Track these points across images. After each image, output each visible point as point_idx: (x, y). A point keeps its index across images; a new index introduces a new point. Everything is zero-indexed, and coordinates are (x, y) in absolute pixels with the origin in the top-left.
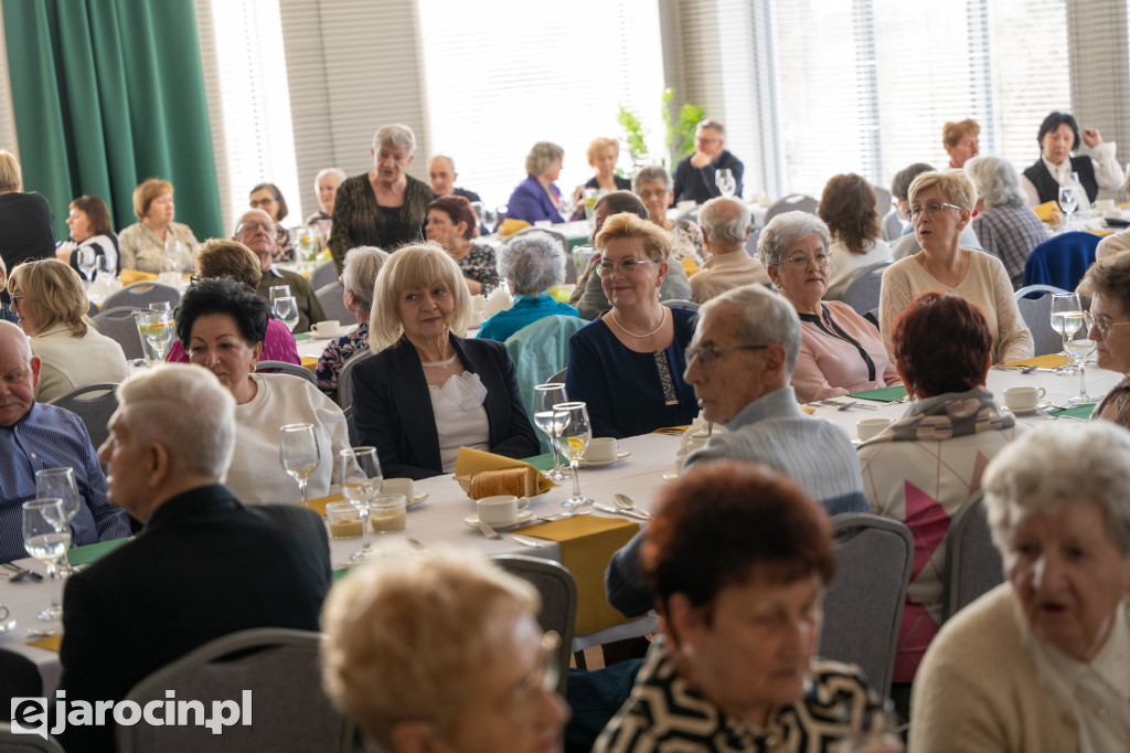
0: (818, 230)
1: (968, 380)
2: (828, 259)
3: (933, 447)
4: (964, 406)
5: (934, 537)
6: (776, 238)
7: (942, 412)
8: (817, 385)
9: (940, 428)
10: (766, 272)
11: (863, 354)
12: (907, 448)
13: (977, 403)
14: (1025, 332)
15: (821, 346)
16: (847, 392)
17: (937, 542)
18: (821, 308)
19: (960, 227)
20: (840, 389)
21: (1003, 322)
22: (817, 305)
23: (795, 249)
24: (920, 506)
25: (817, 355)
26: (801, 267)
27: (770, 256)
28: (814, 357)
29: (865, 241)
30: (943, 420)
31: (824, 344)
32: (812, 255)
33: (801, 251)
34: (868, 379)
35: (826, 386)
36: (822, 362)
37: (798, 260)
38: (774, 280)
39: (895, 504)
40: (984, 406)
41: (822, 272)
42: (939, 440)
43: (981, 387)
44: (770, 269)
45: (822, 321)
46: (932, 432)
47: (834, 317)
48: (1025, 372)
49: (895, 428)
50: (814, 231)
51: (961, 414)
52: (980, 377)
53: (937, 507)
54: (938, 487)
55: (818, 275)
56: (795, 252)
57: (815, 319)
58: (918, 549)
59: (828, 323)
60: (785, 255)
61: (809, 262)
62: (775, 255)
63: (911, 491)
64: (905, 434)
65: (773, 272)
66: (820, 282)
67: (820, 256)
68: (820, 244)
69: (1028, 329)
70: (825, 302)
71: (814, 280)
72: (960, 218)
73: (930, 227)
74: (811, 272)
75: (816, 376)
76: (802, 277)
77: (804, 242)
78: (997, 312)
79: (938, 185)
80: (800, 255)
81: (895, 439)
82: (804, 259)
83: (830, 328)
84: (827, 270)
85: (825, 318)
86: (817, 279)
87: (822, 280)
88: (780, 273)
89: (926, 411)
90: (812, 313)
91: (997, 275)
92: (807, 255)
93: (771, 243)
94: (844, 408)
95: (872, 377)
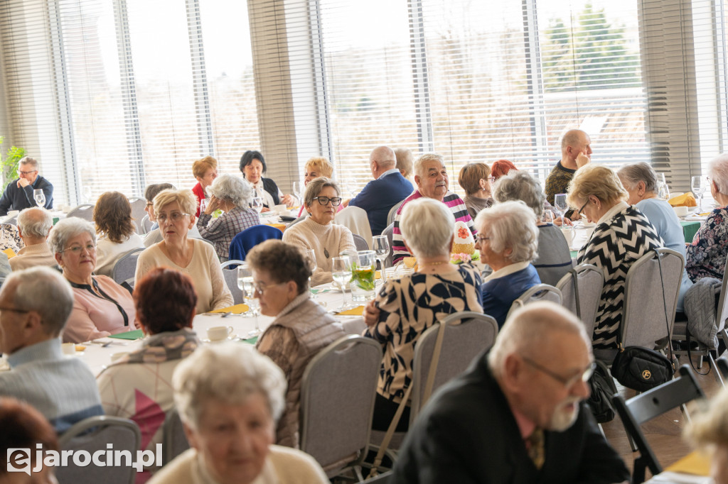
0: (88, 229)
1: (179, 325)
2: (95, 248)
3: (153, 367)
4: (175, 340)
5: (154, 425)
6: (60, 235)
7: (160, 344)
8: (89, 331)
9: (158, 355)
10: (54, 258)
11: (120, 308)
12: (137, 368)
13: (182, 339)
14: (229, 295)
15: (91, 304)
16: (110, 334)
17: (156, 429)
18: (92, 281)
19: (190, 227)
20: (105, 333)
21: (215, 288)
22: (88, 278)
23: (73, 241)
24: (145, 405)
25: (89, 310)
26: (77, 253)
27: (56, 246)
28: (87, 312)
29: (122, 236)
30: (160, 350)
31: (93, 303)
32: (85, 246)
33: (77, 243)
34: (123, 325)
35: (96, 330)
36: (92, 315)
37: (75, 249)
38: (59, 262)
39: (128, 403)
40: (187, 341)
41: (91, 256)
42: (158, 363)
43: (188, 329)
44: (56, 255)
45: (92, 288)
46: (153, 358)
47: (100, 285)
48: (224, 316)
49: (131, 355)
50: (85, 230)
51: (172, 346)
52: (188, 322)
53: (156, 406)
54: (157, 393)
55: (89, 258)
56: (73, 244)
57: (88, 287)
58: (144, 434)
59: (96, 289)
60: (66, 246)
61: (82, 250)
62: (60, 246)
63: (139, 396)
64: (137, 359)
65: (59, 257)
66: (90, 263)
67: (89, 246)
68: (90, 238)
69: (230, 293)
70: (95, 276)
71: (86, 262)
72: (190, 221)
73: (173, 229)
74: (84, 256)
75: (88, 324)
76: (78, 260)
77: (79, 237)
78: (212, 281)
79: (177, 201)
80: (76, 246)
81: (130, 362)
82: (79, 248)
83: (98, 293)
84: (95, 255)
85: (94, 286)
86: (89, 261)
87: (91, 261)
88: (63, 258)
89: (151, 344)
90: (85, 283)
91: (211, 258)
92: (81, 246)
93: (57, 239)
94: (105, 346)
95: (126, 323)
